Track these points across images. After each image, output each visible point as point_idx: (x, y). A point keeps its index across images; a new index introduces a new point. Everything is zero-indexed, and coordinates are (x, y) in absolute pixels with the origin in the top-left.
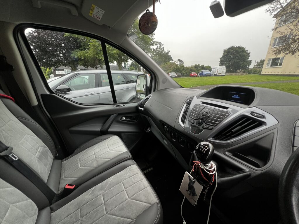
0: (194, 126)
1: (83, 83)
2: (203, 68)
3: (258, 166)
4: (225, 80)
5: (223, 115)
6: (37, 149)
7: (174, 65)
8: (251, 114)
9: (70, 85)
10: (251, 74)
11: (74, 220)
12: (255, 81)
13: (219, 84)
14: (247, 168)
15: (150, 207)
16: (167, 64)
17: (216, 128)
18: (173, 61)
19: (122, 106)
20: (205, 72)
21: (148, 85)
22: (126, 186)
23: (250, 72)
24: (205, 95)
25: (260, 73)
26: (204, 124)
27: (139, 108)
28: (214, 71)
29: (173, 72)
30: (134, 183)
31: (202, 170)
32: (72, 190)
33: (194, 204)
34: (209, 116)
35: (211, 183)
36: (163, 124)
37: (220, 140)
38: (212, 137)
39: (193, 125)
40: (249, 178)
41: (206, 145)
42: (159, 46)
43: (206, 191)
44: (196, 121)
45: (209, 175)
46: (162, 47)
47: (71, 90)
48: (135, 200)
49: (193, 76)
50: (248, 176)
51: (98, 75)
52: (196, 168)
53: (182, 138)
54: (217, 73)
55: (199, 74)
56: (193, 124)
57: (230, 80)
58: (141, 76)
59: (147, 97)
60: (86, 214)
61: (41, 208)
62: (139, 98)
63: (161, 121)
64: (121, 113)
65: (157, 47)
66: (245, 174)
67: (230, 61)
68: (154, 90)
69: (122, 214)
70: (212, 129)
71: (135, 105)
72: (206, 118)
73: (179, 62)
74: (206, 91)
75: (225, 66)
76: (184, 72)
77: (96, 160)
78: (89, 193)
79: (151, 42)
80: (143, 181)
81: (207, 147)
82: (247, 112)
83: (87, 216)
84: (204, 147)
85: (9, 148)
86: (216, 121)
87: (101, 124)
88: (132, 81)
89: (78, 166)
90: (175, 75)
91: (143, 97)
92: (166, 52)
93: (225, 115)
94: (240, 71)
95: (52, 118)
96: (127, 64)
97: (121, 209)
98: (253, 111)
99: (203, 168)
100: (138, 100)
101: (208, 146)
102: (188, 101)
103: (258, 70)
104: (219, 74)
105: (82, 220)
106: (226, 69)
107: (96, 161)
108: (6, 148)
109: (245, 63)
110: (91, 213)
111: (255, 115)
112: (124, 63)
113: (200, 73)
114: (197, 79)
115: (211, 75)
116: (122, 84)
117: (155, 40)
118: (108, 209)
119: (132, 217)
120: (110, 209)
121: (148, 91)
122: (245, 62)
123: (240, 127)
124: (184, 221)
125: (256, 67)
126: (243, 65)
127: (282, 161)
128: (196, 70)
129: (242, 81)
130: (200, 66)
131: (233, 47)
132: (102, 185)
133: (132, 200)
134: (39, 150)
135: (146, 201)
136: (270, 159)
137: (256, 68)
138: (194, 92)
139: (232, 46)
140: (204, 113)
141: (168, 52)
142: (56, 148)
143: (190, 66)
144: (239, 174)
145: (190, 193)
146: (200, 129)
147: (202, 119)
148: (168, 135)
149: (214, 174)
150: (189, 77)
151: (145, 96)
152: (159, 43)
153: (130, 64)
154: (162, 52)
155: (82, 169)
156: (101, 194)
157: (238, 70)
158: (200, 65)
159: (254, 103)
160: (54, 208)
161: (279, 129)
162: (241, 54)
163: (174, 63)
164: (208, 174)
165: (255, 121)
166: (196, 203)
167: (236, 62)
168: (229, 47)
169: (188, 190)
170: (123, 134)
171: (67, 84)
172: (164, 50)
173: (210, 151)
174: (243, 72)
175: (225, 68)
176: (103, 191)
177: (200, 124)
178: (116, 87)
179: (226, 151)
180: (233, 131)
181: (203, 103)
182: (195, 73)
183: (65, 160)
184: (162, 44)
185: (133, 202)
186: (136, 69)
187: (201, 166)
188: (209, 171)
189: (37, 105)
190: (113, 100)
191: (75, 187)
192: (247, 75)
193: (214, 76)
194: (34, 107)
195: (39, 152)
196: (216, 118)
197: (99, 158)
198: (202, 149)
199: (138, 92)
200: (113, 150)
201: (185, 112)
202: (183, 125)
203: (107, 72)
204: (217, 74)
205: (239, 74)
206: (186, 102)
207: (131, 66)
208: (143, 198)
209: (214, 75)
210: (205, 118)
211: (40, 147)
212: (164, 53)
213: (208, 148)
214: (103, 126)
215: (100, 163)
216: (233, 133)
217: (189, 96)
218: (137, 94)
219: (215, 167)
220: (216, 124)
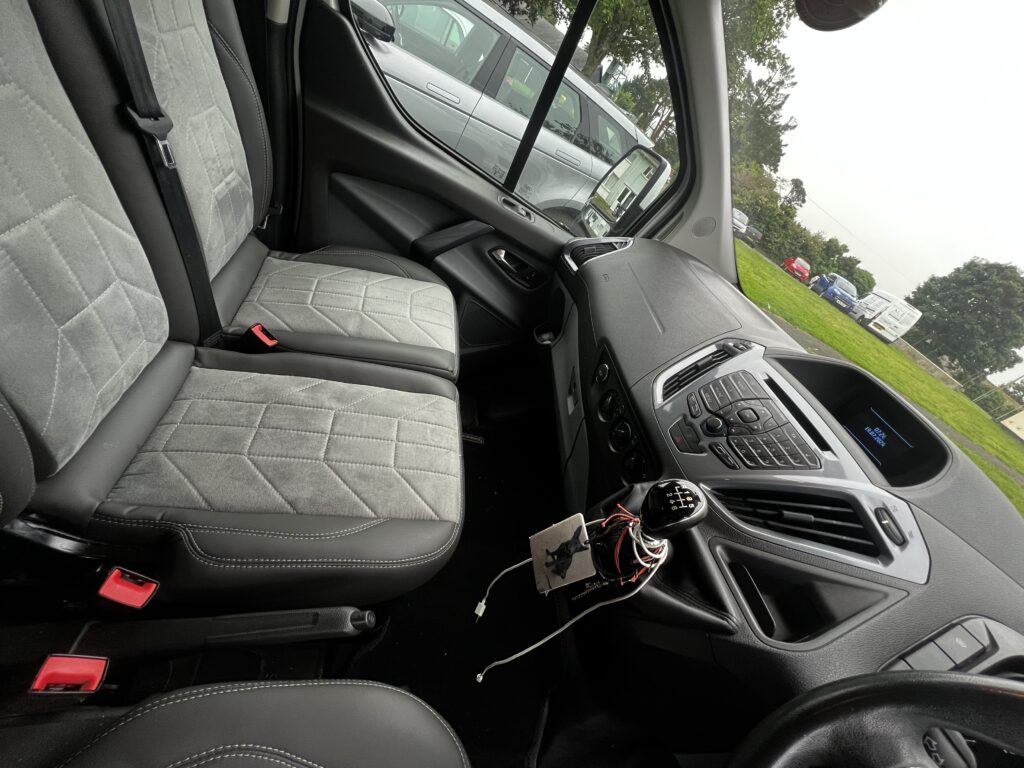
0: (691, 425)
1: (438, 40)
2: (849, 268)
3: (768, 629)
4: (875, 358)
5: (795, 456)
6: (226, 171)
7: (765, 191)
8: (877, 512)
9: (398, 16)
10: (972, 399)
11: (242, 420)
12: (963, 429)
13: (845, 355)
14: (737, 613)
15: (432, 520)
16: (748, 166)
17: (745, 473)
18: (776, 170)
19: (524, 213)
20: (843, 286)
21: (645, 204)
22: (403, 435)
23: (975, 390)
24: (793, 365)
25: (1002, 419)
26: (723, 440)
27: (567, 257)
28: (869, 305)
29: (743, 211)
30: (426, 442)
31: (628, 540)
32: (264, 349)
33: (543, 590)
34: (754, 430)
35: (623, 580)
36: (604, 353)
37: (729, 509)
38: (717, 486)
39: (690, 418)
40: (724, 637)
41: (691, 495)
42: (777, 77)
43: (596, 585)
44: (706, 415)
45: (635, 562)
46: (782, 91)
47: (393, 41)
48: (407, 481)
49: (791, 271)
50: (729, 632)
51: (507, 43)
52: (614, 525)
53: (626, 429)
54: (874, 318)
55: (817, 278)
56: (694, 417)
57: (891, 371)
58: (642, 155)
59: (613, 240)
60: (275, 426)
61: (176, 337)
62: (586, 224)
63: (605, 342)
64: (505, 234)
65: (765, 79)
66: (725, 622)
67: (954, 310)
68: (650, 236)
69: (359, 488)
70: (733, 467)
71: (562, 237)
72: (744, 430)
73: (792, 192)
74: (801, 355)
75: (920, 314)
76: (776, 238)
77: (362, 318)
78: (303, 384)
79: (762, 44)
80: (452, 454)
81: (691, 502)
82: (871, 499)
83: (275, 434)
84: (684, 496)
85: (163, 116)
86: (764, 456)
87: (427, 225)
88: (597, 145)
89: (306, 296)
90: (741, 224)
91: (599, 228)
92: (782, 122)
93: (802, 461)
94: (950, 367)
95: (303, 101)
96: (620, 68)
97: (362, 476)
98: (889, 506)
99: (633, 536)
100: (579, 229)
101: (696, 499)
102: (731, 344)
103: (1009, 402)
104: (876, 324)
105: (262, 435)
106: (916, 325)
107: (358, 319)
108: (157, 114)
109: (991, 351)
110: (289, 434)
111: (884, 522)
112: (615, 59)
113: (822, 277)
114: (796, 291)
115: (847, 310)
116: (557, 132)
117: (781, 45)
118: (333, 455)
119: (380, 509)
120: (339, 457)
121: (630, 222)
122: (997, 348)
123: (813, 518)
124: (484, 601)
125: (1011, 390)
126: (981, 352)
127: (838, 664)
128: (819, 259)
129: (924, 400)
130: (845, 255)
131: (1013, 269)
132: (345, 391)
133: (399, 476)
134: (228, 179)
135: (432, 503)
136: (815, 640)
137: (1009, 393)
138: (766, 330)
139: (1013, 265)
140: (749, 414)
141: (787, 127)
142: (272, 204)
143: (813, 232)
144: (708, 612)
145: (552, 564)
146: (701, 443)
147: (727, 423)
148: (594, 393)
149: (647, 569)
150: (777, 267)
151: (608, 228)
152: (787, 67)
153: (631, 78)
154: (767, 111)
155: (312, 313)
156: (332, 409)
157: (946, 357)
158: (847, 251)
159: (915, 490)
160: (206, 359)
161: (909, 597)
162: (1013, 311)
163: (773, 185)
164: (635, 558)
165: (868, 532)
166: (547, 592)
167: (967, 327)
168: (1003, 261)
169: (553, 555)
170: (467, 298)
171: (389, 7)
172: (779, 107)
173: (688, 516)
174: (954, 377)
175: (914, 322)
176: (341, 406)
177: (711, 430)
178: (544, 136)
179: (720, 544)
180: (785, 512)
181: (771, 383)
182: (808, 267)
183: (279, 258)
184: (794, 80)
185: (399, 482)
186: (636, 111)
187: (633, 529)
188: (643, 554)
189: (284, 25)
190: (506, 175)
191: (274, 346)
192: (956, 395)
193: (857, 321)
194: (271, 24)
195: (227, 184)
196: (770, 449)
197: (369, 316)
198: (676, 497)
199: (597, 205)
200: (421, 323)
201: (697, 370)
202: (659, 399)
203: (552, 64)
204: (870, 321)
205: (936, 374)
206: (722, 342)
207: (627, 86)
208: (428, 490)
209: (857, 316)
210: (740, 425)
211: (233, 174)
212: (770, 117)
213: (692, 506)
214: (429, 233)
215: (368, 332)
216: (780, 518)
217: (743, 333)
218: (586, 208)
219: (663, 557)
220: (756, 463)
